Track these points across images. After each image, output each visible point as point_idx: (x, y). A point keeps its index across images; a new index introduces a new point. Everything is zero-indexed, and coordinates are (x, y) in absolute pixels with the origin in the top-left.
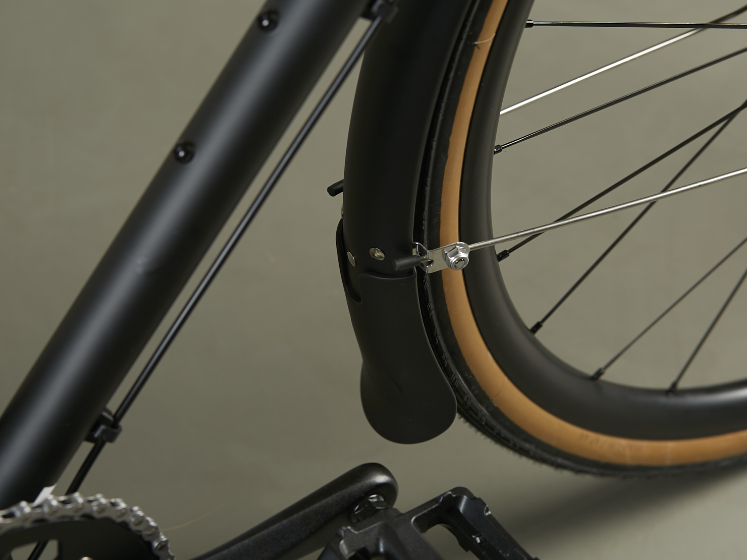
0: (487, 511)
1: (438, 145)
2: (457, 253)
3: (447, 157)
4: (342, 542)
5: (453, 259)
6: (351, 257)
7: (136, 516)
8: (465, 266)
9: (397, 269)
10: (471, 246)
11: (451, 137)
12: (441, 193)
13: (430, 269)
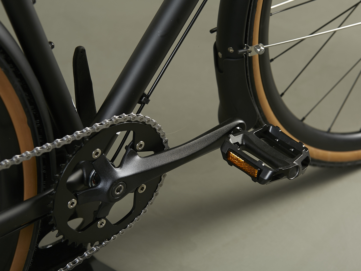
0: (280, 130)
1: (253, 5)
2: (260, 47)
3: (256, 10)
4: (230, 139)
5: (259, 50)
6: (220, 54)
7: (158, 127)
8: (263, 53)
9: (239, 53)
10: (265, 46)
11: (258, 2)
12: (254, 25)
13: (250, 55)
